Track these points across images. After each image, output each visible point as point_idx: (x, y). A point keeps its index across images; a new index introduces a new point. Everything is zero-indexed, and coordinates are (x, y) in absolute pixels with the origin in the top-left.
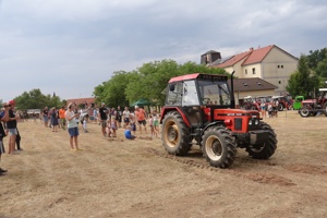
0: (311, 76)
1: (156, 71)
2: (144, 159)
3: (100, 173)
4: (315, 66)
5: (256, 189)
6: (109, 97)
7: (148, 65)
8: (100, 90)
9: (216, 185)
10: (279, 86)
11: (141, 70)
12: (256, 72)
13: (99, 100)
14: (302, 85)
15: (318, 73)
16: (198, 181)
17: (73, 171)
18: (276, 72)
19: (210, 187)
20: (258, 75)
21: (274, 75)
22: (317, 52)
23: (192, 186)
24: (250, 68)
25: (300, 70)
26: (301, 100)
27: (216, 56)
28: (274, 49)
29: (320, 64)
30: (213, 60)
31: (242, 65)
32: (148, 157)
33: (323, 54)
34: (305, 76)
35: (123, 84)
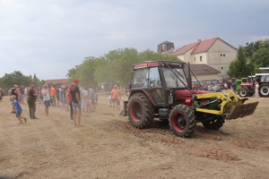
0: (248, 63)
1: (120, 57)
2: (105, 133)
3: (64, 146)
4: (251, 55)
5: (205, 165)
7: (113, 52)
8: (73, 73)
9: (169, 160)
10: (222, 71)
12: (203, 59)
14: (241, 70)
15: (253, 61)
16: (152, 156)
17: (39, 145)
18: (220, 59)
19: (163, 162)
20: (205, 61)
21: (218, 62)
22: (252, 44)
23: (147, 160)
24: (198, 56)
25: (239, 58)
26: (240, 83)
27: (169, 45)
28: (218, 41)
29: (255, 54)
30: (168, 49)
31: (192, 54)
32: (109, 131)
33: (257, 46)
34: (243, 63)
35: (92, 67)
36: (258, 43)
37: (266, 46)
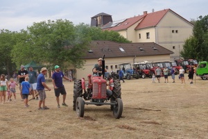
1: (50, 31)
7: (40, 24)
10: (174, 51)
11: (31, 29)
12: (150, 36)
14: (198, 50)
18: (171, 37)
20: (152, 39)
21: (169, 40)
24: (143, 33)
27: (107, 18)
28: (169, 14)
30: (104, 23)
31: (136, 29)
34: (201, 41)
35: (8, 44)
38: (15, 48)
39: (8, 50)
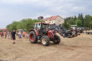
1: (26, 21)
4: (68, 21)
6: (11, 28)
7: (24, 20)
8: (8, 26)
11: (21, 21)
13: (8, 29)
15: (69, 23)
18: (59, 23)
22: (68, 18)
25: (65, 22)
27: (42, 18)
29: (69, 21)
31: (50, 21)
33: (70, 18)
34: (66, 24)
35: (16, 25)
36: (70, 17)
37: (72, 19)
38: (17, 26)
39: (16, 26)
